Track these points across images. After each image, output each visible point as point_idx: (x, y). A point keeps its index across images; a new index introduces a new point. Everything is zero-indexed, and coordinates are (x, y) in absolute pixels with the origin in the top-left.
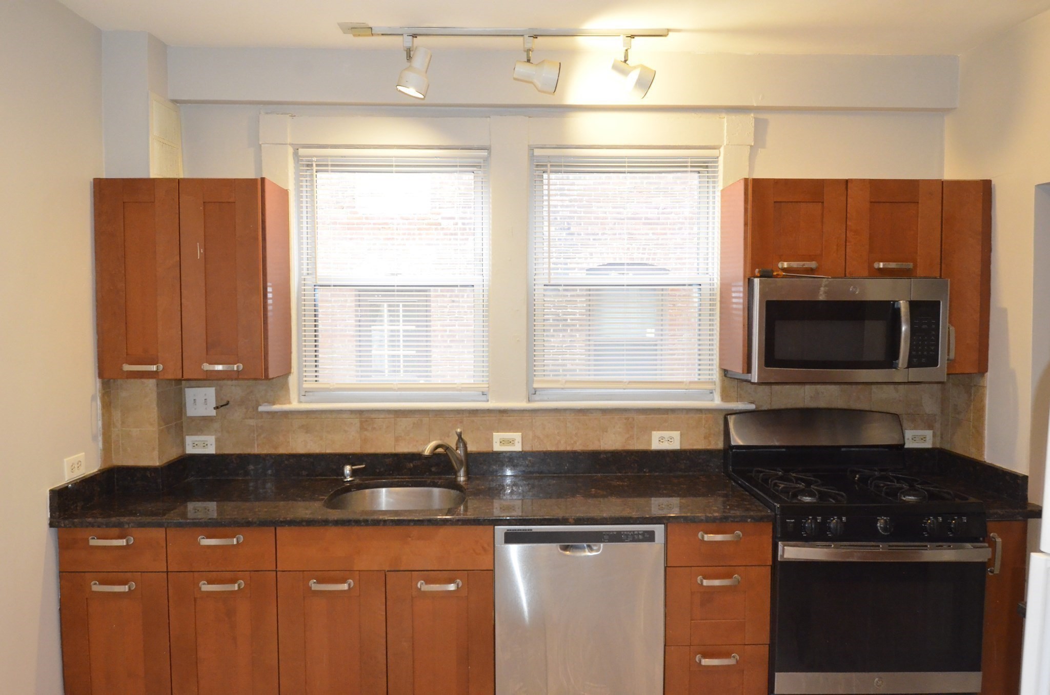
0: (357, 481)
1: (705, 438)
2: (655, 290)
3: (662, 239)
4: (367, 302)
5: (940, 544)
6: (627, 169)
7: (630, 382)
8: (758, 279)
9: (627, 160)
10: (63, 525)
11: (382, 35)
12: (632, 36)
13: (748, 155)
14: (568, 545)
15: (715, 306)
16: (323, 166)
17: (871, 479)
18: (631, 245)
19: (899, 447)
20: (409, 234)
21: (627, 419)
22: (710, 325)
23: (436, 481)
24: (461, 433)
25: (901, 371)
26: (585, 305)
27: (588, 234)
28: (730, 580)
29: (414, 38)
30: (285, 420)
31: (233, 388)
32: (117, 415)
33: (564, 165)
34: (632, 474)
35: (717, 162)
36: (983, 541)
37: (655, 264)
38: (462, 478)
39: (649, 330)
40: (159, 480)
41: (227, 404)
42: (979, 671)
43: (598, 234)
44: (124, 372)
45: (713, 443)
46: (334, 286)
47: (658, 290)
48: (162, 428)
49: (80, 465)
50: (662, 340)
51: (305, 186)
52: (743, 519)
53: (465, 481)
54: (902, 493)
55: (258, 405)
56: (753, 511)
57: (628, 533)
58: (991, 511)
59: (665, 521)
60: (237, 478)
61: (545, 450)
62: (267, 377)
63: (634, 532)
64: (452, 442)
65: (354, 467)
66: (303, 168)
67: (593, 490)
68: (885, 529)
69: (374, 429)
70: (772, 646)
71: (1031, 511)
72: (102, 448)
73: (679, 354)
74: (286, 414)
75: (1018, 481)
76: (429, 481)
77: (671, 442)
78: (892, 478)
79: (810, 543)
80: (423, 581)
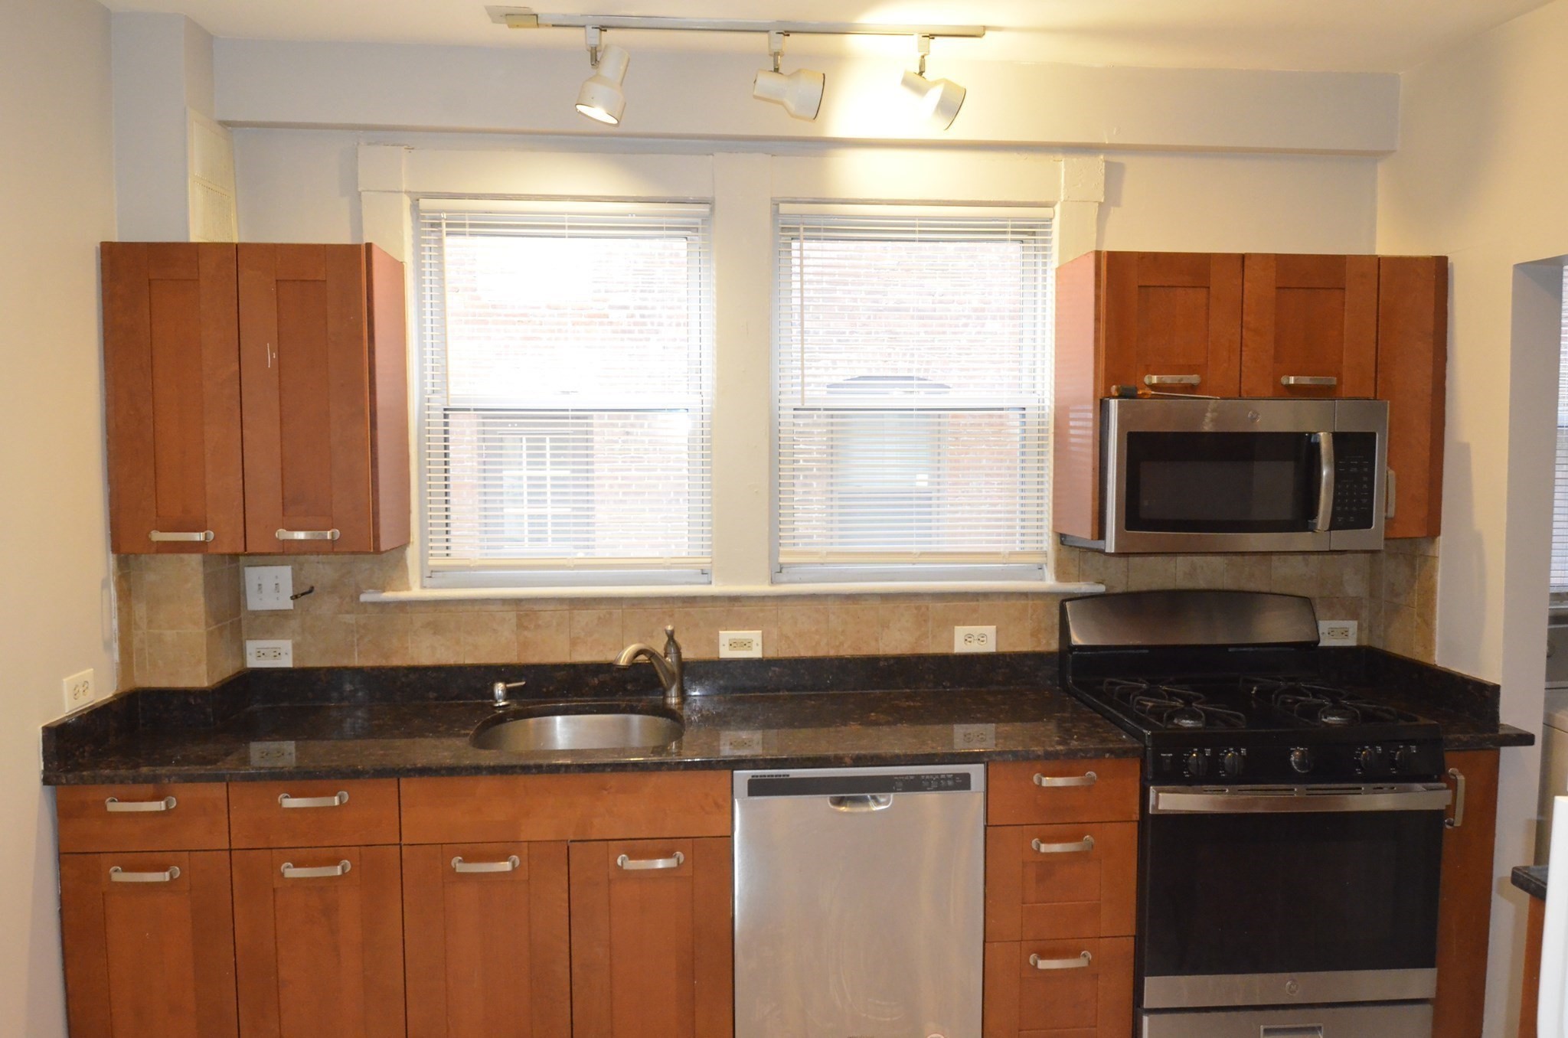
0: (515, 706)
1: (1032, 635)
2: (928, 416)
3: (940, 341)
4: (496, 434)
5: (1379, 785)
6: (917, 236)
7: (922, 554)
8: (1117, 400)
9: (917, 222)
10: (64, 781)
11: (553, 26)
12: (932, 36)
13: (1095, 217)
14: (843, 797)
15: (1047, 440)
16: (457, 227)
17: (1276, 692)
18: (894, 349)
19: (1312, 645)
20: (560, 331)
21: (918, 608)
22: (1038, 468)
23: (635, 704)
24: (673, 632)
25: (1321, 535)
26: (825, 439)
27: (828, 333)
28: (1077, 843)
29: (603, 32)
30: (401, 615)
31: (321, 566)
32: (140, 611)
33: (824, 229)
34: (926, 690)
35: (1050, 226)
36: (1439, 780)
37: (929, 378)
38: (673, 699)
39: (919, 477)
40: (209, 710)
41: (310, 591)
42: (1433, 966)
43: (844, 333)
44: (153, 542)
45: (1044, 641)
46: (475, 410)
47: (933, 416)
48: (211, 628)
49: (87, 688)
50: (939, 491)
51: (427, 257)
52: (1099, 754)
53: (679, 704)
54: (1323, 712)
55: (359, 592)
56: (1112, 741)
57: (931, 777)
58: (1451, 737)
59: (986, 759)
60: (326, 704)
61: (796, 655)
62: (377, 551)
63: (939, 775)
64: (659, 646)
65: (508, 686)
66: (425, 229)
67: (873, 714)
68: (1301, 765)
69: (538, 627)
70: (1139, 939)
71: (1507, 736)
72: (118, 661)
73: (963, 512)
74: (403, 605)
75: (1486, 692)
76: (623, 704)
77: (983, 641)
78: (1305, 691)
79: (1195, 787)
80: (624, 856)
